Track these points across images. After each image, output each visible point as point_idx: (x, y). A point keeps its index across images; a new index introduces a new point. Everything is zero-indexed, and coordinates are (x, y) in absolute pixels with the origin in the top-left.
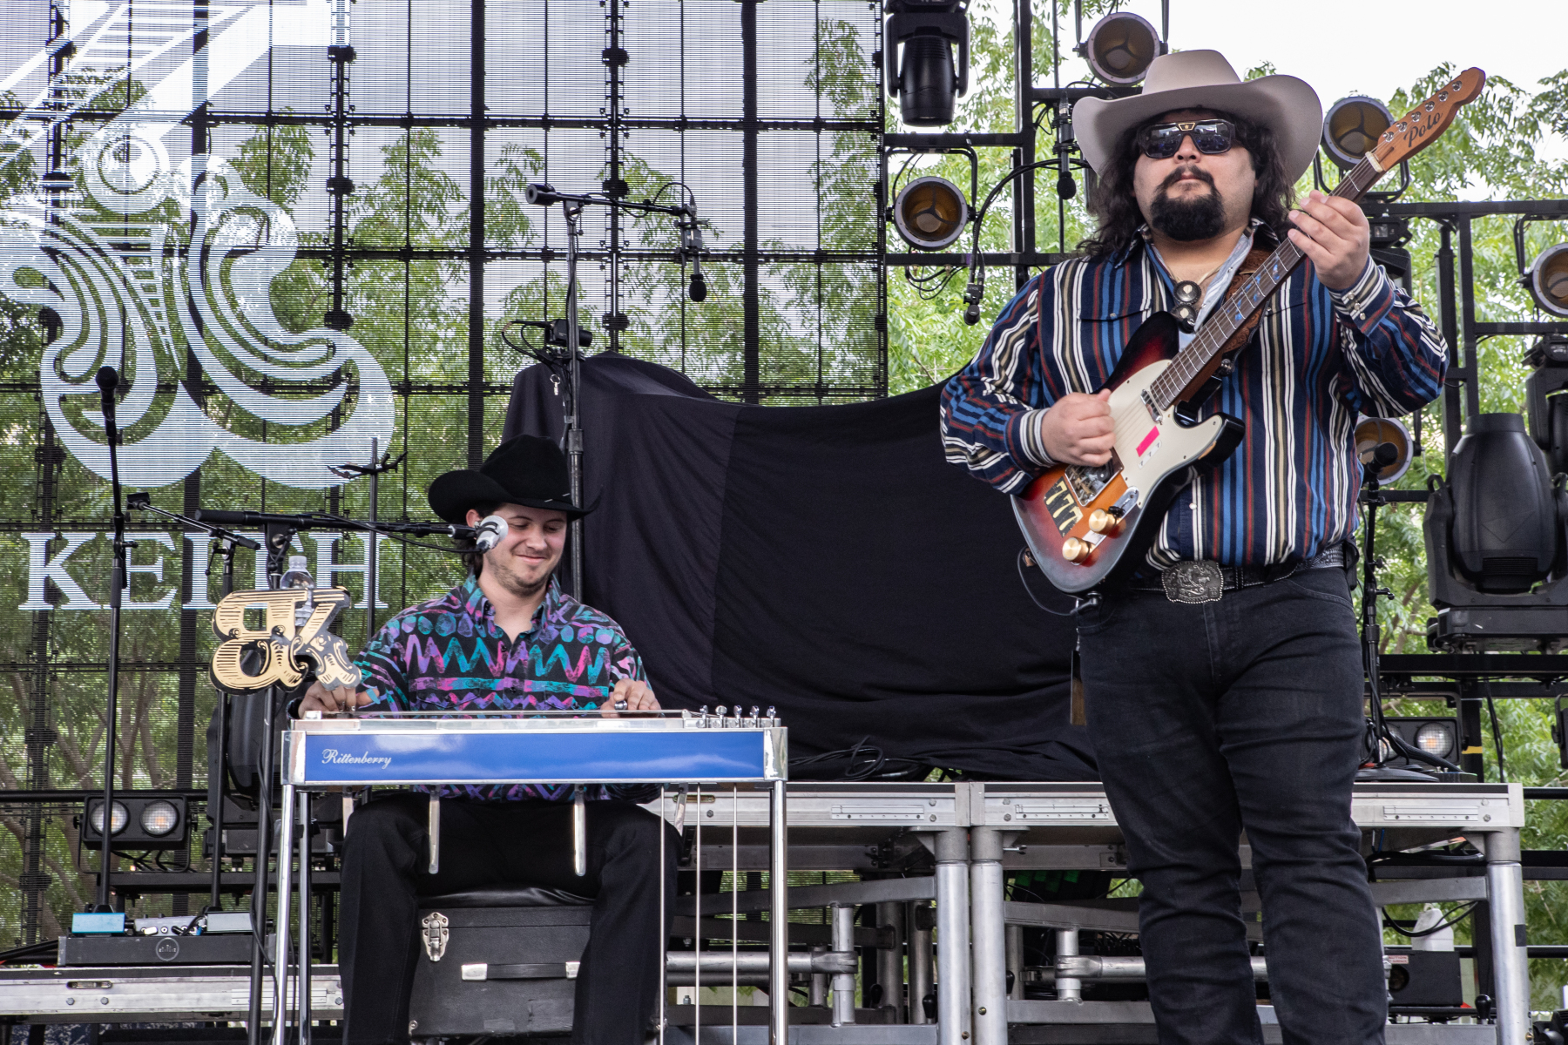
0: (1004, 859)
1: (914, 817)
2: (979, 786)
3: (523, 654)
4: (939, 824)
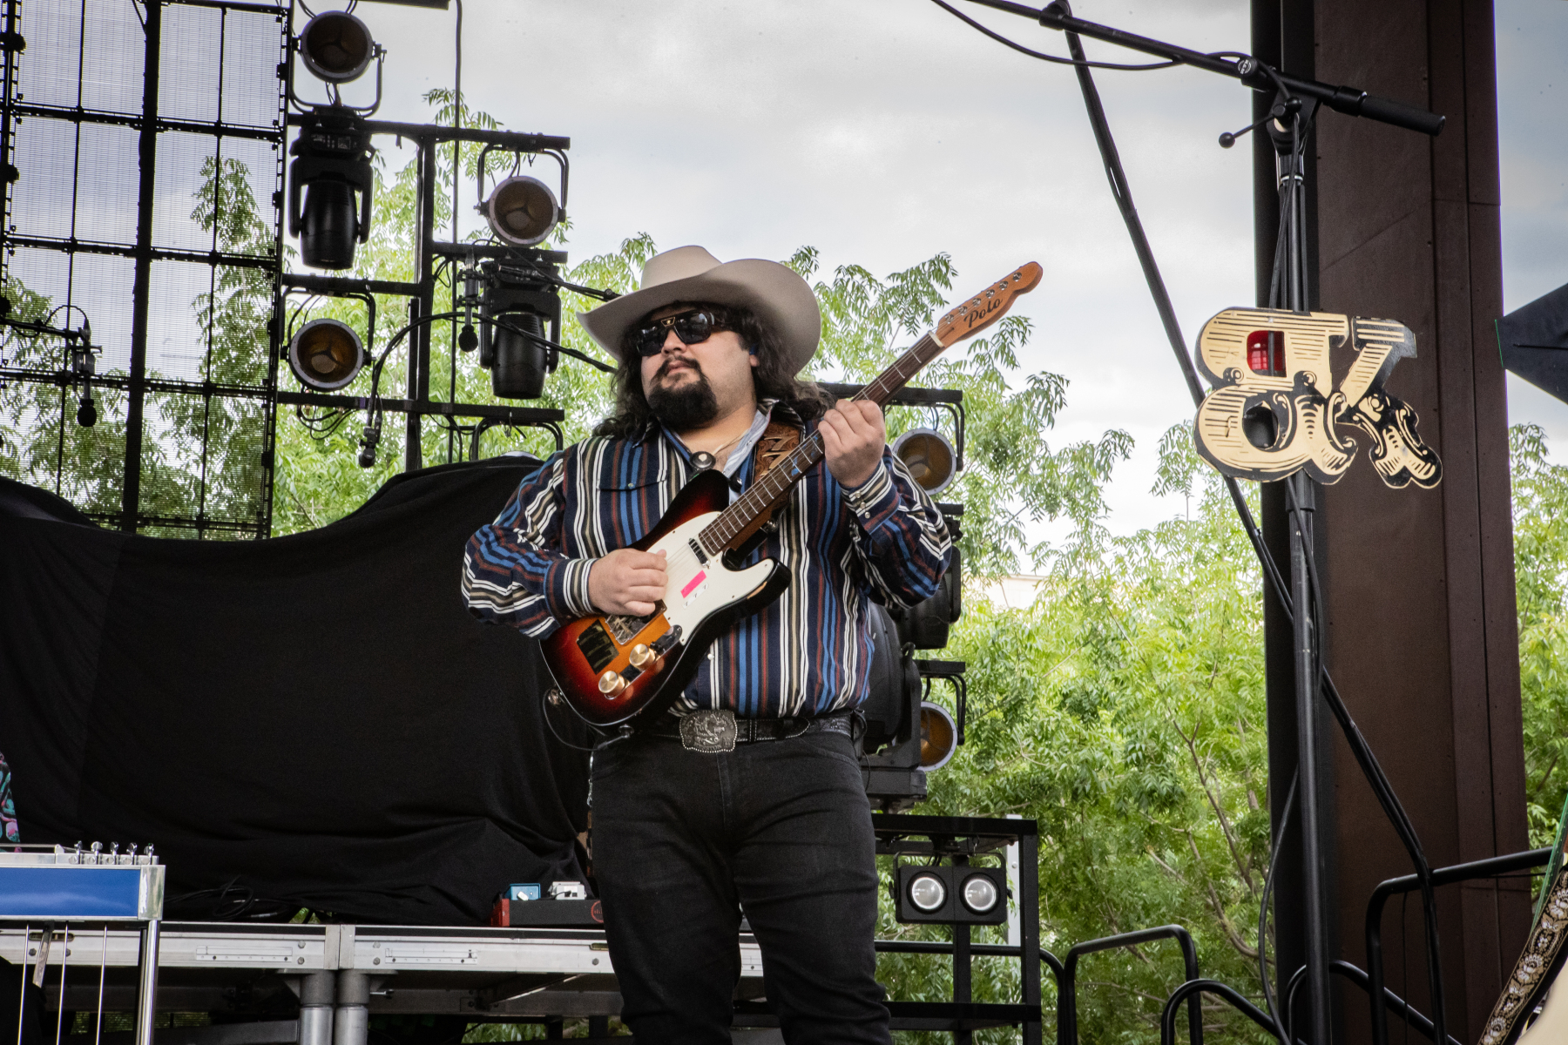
0: (370, 1004)
1: (282, 959)
2: (350, 929)
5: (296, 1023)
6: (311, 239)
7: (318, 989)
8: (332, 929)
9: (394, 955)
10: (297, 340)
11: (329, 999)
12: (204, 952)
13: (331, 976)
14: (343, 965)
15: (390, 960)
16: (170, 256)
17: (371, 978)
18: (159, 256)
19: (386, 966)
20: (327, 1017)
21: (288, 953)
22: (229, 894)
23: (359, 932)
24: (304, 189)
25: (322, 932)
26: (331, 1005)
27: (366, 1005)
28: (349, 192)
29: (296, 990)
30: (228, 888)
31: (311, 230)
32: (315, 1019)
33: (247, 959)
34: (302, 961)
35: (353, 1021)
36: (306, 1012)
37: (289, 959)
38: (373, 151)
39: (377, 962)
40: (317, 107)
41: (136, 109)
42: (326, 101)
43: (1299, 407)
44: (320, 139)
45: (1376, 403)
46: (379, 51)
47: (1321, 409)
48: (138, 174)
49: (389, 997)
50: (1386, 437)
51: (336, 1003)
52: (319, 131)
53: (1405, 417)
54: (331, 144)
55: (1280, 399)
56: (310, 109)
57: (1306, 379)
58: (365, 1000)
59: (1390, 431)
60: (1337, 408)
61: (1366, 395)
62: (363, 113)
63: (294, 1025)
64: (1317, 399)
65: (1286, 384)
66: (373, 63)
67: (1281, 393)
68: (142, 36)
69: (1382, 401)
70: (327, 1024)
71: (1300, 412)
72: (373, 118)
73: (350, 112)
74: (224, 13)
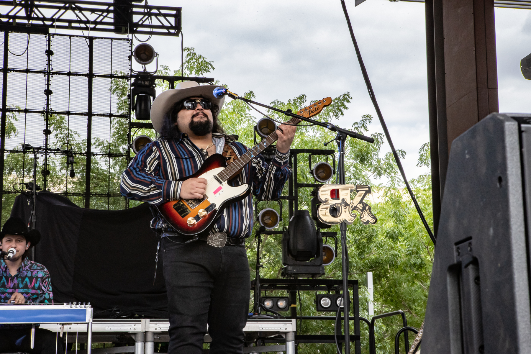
2: (148, 320)
3: (15, 281)
4: (136, 331)
5: (134, 346)
6: (138, 112)
7: (140, 337)
8: (143, 320)
9: (161, 327)
10: (134, 142)
11: (143, 340)
12: (108, 327)
13: (143, 334)
14: (146, 331)
15: (160, 329)
16: (98, 115)
17: (155, 334)
18: (94, 115)
19: (159, 330)
20: (142, 345)
21: (131, 327)
22: (114, 311)
23: (151, 321)
24: (136, 97)
25: (140, 321)
26: (143, 341)
27: (153, 341)
28: (149, 97)
29: (133, 337)
30: (114, 309)
31: (138, 109)
32: (139, 346)
33: (120, 329)
34: (135, 329)
35: (150, 346)
36: (136, 344)
37: (131, 329)
38: (156, 85)
39: (156, 329)
40: (139, 72)
41: (87, 71)
42: (142, 70)
43: (342, 207)
44: (140, 82)
45: (361, 205)
46: (157, 54)
47: (348, 207)
48: (88, 91)
49: (160, 339)
50: (364, 213)
51: (145, 341)
52: (139, 80)
53: (368, 208)
54: (143, 83)
55: (338, 205)
56: (137, 73)
57: (344, 200)
58: (153, 340)
59: (364, 211)
60: (352, 207)
61: (359, 203)
62: (152, 73)
63: (133, 348)
64: (347, 205)
65: (340, 201)
66: (155, 58)
67: (338, 204)
68: (88, 49)
69: (363, 204)
70: (142, 347)
71: (343, 208)
72: (155, 75)
73: (148, 73)
74: (112, 41)
